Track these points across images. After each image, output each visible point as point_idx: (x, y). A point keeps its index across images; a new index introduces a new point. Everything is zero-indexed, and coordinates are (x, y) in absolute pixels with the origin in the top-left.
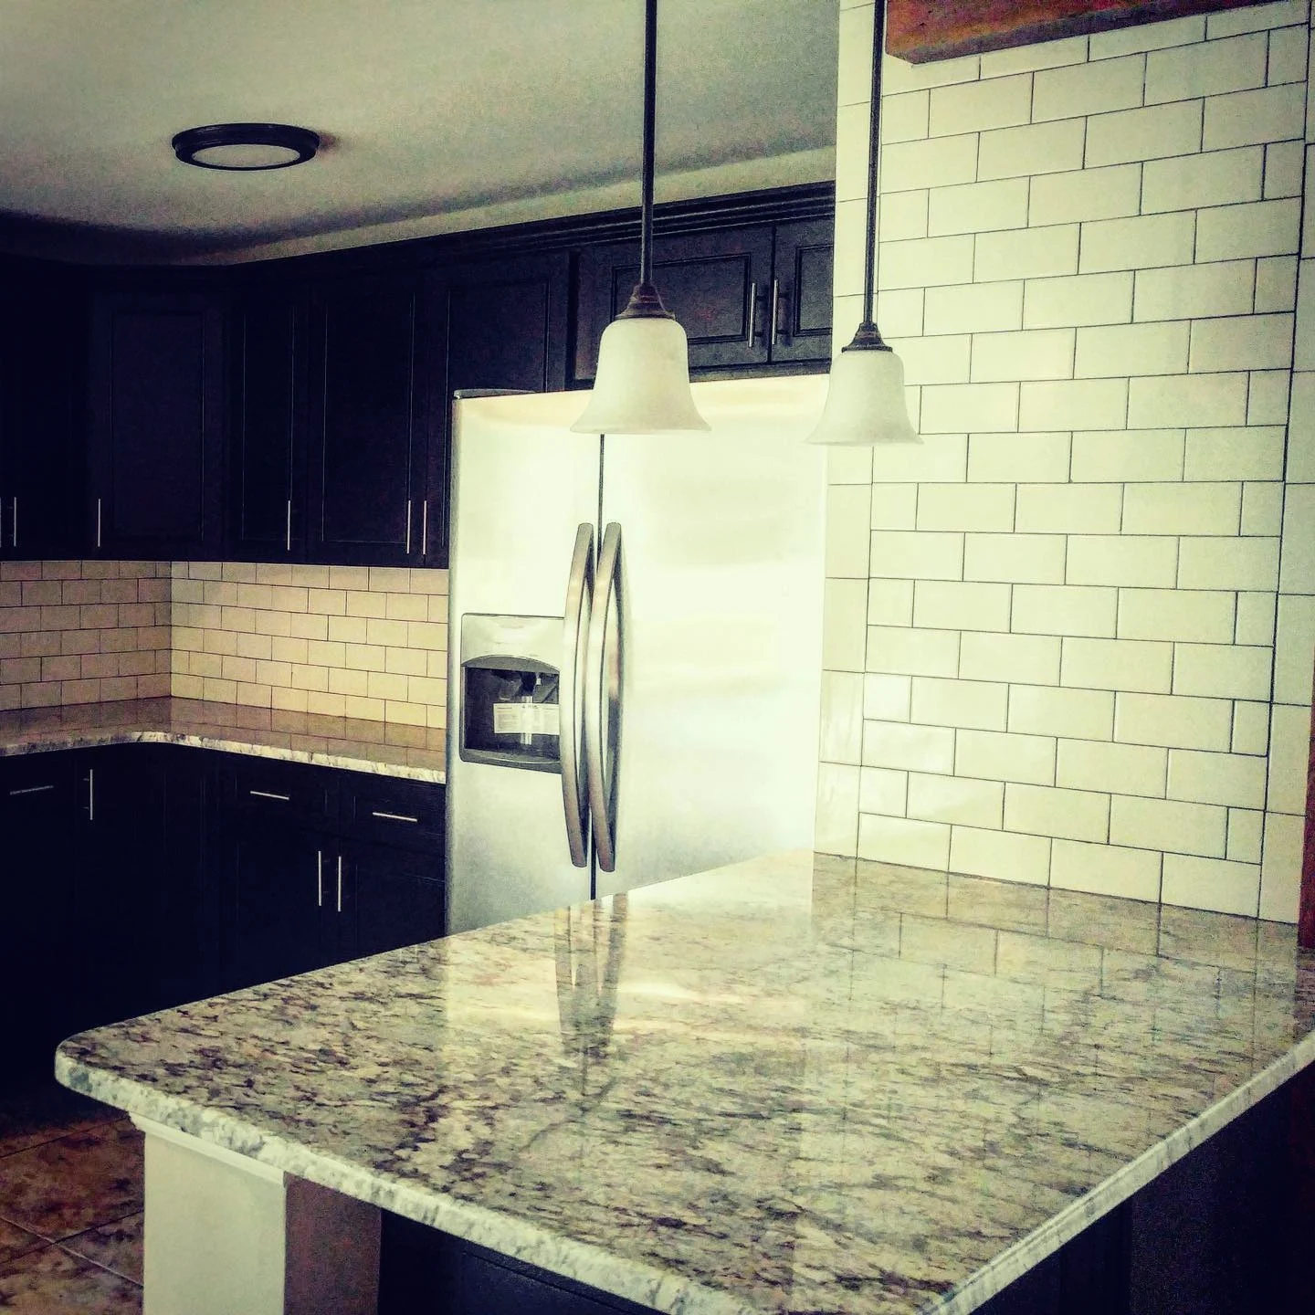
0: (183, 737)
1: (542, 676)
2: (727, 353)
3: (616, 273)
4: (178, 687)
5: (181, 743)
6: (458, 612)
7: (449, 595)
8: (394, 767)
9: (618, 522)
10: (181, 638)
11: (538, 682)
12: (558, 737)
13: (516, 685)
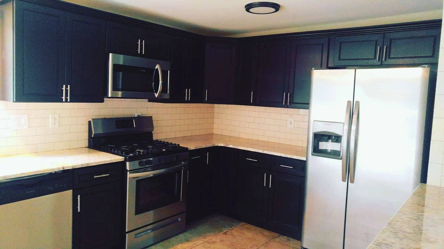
0: (228, 145)
1: (334, 136)
2: (370, 62)
3: (341, 43)
4: (215, 132)
5: (228, 146)
6: (312, 120)
7: (309, 115)
8: (286, 155)
9: (359, 101)
10: (216, 121)
11: (333, 137)
12: (340, 152)
13: (326, 138)
